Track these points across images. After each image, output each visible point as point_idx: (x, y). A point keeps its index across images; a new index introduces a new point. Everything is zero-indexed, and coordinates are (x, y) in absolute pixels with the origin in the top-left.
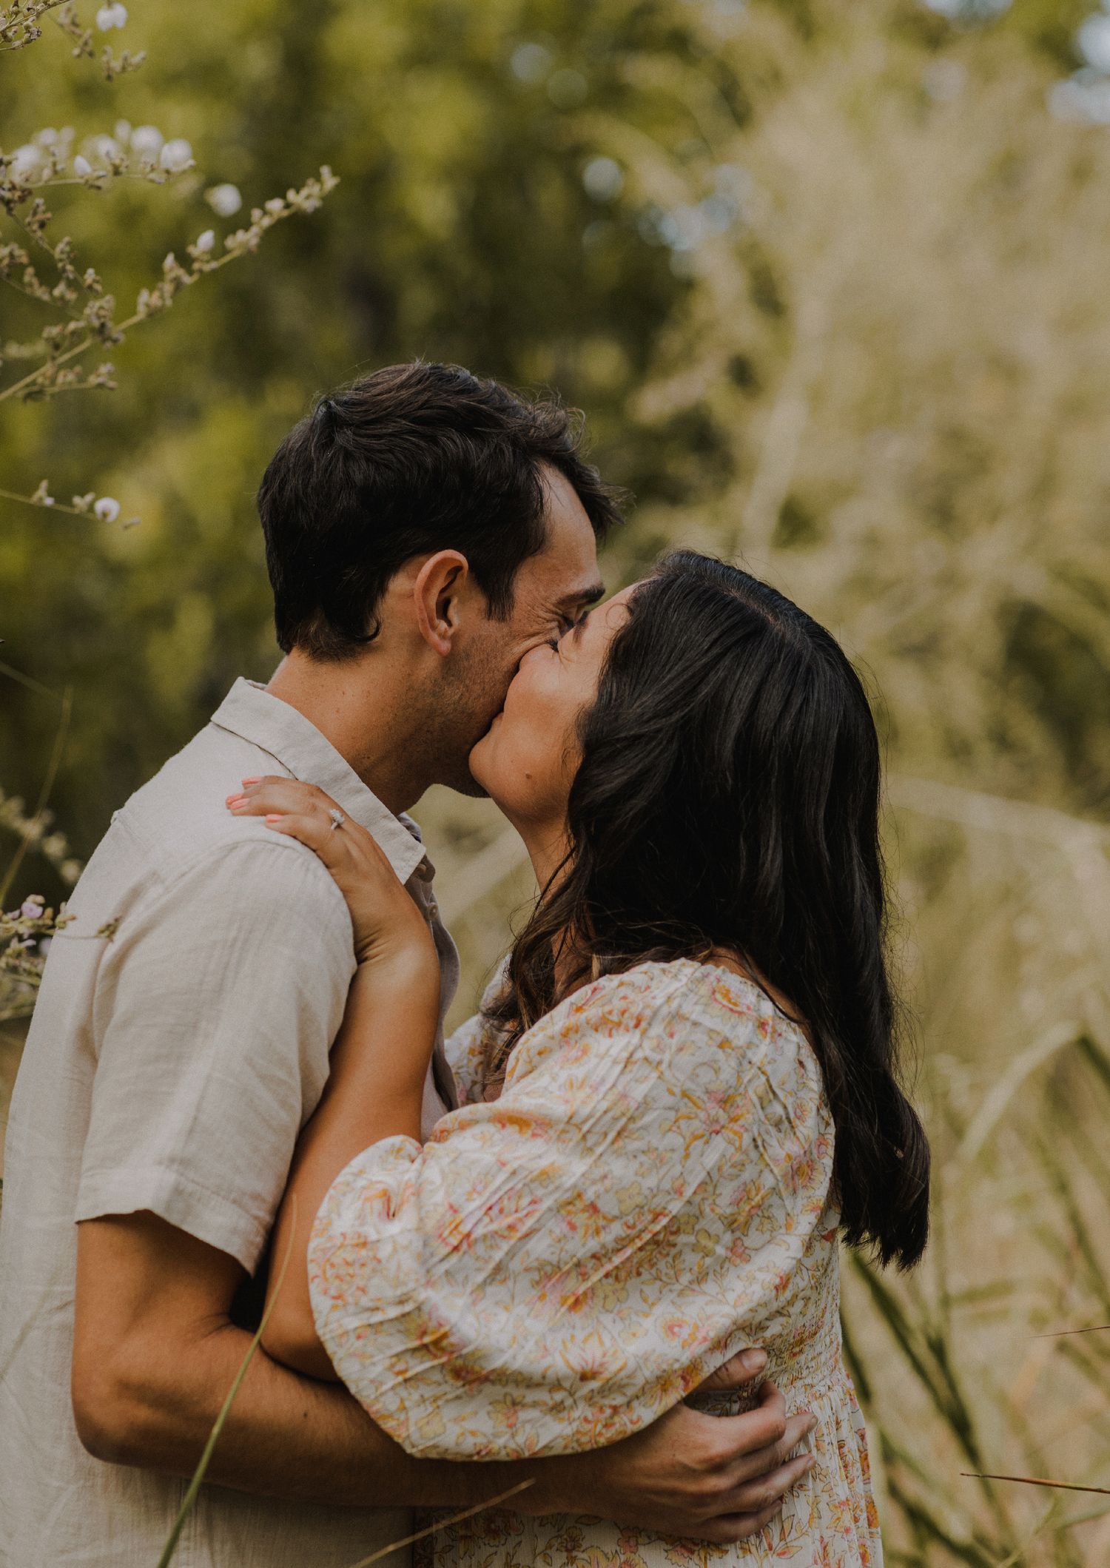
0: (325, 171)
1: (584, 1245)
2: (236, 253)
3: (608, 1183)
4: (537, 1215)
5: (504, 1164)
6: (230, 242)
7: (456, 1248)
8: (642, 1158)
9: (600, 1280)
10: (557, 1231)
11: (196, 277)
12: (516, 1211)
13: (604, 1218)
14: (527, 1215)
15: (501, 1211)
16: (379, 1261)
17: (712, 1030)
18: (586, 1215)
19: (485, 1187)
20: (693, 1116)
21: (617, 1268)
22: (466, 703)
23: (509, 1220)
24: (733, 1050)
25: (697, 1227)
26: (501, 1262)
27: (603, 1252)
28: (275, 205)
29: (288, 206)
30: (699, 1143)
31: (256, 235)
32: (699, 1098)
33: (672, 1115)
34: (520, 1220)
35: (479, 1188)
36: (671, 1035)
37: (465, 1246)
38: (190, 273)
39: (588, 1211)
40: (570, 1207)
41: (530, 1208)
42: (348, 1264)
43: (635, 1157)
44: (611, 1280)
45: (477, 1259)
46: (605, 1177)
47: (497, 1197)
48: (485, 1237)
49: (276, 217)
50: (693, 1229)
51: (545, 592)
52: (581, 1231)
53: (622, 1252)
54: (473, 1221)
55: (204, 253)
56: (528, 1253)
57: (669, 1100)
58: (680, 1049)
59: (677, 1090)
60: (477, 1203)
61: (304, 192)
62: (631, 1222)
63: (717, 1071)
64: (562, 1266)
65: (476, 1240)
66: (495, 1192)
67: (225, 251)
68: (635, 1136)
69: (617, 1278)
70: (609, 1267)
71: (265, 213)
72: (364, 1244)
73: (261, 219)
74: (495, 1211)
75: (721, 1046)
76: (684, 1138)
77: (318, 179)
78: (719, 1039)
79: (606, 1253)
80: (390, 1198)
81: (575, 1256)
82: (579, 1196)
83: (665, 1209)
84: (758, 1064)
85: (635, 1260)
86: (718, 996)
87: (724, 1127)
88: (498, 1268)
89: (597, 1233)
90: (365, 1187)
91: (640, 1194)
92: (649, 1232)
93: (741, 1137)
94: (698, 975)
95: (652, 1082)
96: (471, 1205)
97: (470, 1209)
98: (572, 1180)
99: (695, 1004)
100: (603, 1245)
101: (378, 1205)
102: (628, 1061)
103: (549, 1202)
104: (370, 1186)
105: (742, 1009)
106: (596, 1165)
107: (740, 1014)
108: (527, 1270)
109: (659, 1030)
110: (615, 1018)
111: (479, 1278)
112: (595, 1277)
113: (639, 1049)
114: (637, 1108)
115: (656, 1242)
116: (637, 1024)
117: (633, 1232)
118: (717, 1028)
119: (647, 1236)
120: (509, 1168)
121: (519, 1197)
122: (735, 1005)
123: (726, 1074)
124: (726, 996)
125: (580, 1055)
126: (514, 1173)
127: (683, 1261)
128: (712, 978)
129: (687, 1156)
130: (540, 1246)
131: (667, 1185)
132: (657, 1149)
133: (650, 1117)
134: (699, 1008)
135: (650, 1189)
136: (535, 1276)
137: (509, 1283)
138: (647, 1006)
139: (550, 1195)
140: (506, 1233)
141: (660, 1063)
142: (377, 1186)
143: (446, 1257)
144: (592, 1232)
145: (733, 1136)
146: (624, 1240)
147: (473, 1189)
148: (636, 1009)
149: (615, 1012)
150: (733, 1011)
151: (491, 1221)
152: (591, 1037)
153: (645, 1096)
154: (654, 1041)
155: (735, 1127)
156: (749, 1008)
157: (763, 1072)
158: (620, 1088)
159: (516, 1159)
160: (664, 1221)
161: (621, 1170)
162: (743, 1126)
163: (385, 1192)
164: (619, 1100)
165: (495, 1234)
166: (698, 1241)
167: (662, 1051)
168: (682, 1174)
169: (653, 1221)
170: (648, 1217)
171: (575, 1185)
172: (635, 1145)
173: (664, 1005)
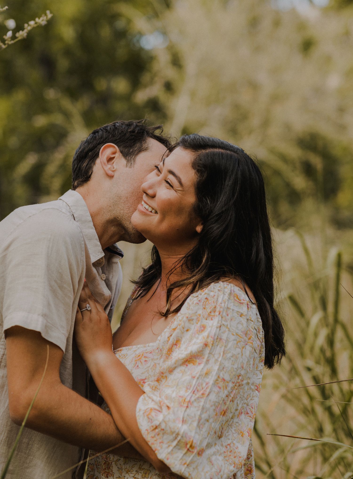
0: (48, 12)
1: (224, 393)
2: (20, 38)
3: (225, 370)
4: (210, 387)
5: (194, 377)
6: (17, 35)
7: (187, 407)
8: (232, 359)
10: (216, 390)
11: (6, 46)
12: (203, 389)
13: (227, 382)
14: (206, 388)
15: (198, 391)
16: (163, 430)
17: (238, 311)
18: (222, 382)
19: (191, 386)
20: (240, 341)
21: (233, 398)
23: (202, 392)
24: (245, 316)
25: (247, 377)
26: (203, 405)
28: (32, 23)
29: (36, 23)
30: (244, 349)
31: (26, 32)
32: (240, 334)
33: (235, 342)
34: (205, 391)
35: (189, 387)
36: (228, 315)
37: (190, 405)
38: (5, 44)
39: (222, 381)
40: (217, 382)
41: (207, 386)
42: (153, 437)
43: (230, 359)
44: (232, 402)
45: (196, 407)
47: (195, 388)
48: (195, 400)
49: (32, 27)
52: (222, 389)
53: (233, 392)
54: (189, 396)
55: (9, 38)
56: (210, 400)
57: (233, 338)
58: (231, 320)
59: (234, 333)
60: (190, 391)
61: (41, 19)
62: (233, 382)
63: (242, 324)
64: (220, 402)
65: (193, 402)
66: (194, 387)
67: (16, 38)
68: (228, 352)
69: (233, 401)
70: (231, 398)
71: (29, 25)
72: (156, 428)
73: (27, 27)
74: (196, 392)
75: (241, 316)
76: (240, 348)
77: (46, 15)
78: (240, 314)
79: (229, 394)
80: (155, 409)
81: (222, 398)
82: (219, 377)
83: (240, 374)
84: (249, 319)
85: (236, 393)
86: (235, 298)
87: (248, 342)
88: (203, 408)
89: (226, 388)
90: (144, 413)
91: (234, 371)
92: (238, 382)
93: (253, 344)
94: (229, 291)
95: (227, 332)
96: (188, 394)
97: (187, 395)
98: (215, 372)
99: (231, 303)
100: (228, 392)
101: (153, 414)
102: (220, 327)
103: (211, 382)
104: (145, 412)
105: (242, 301)
106: (220, 365)
107: (242, 303)
108: (211, 406)
109: (224, 314)
110: (212, 314)
111: (199, 413)
112: (228, 403)
113: (221, 322)
114: (226, 342)
115: (239, 385)
116: (219, 314)
117: (234, 384)
118: (238, 310)
119: (238, 384)
120: (196, 378)
121: (202, 385)
122: (240, 300)
123: (245, 324)
124: (237, 297)
125: (203, 328)
126: (198, 378)
127: (245, 390)
128: (232, 291)
129: (242, 355)
130: (213, 397)
131: (240, 366)
132: (235, 355)
133: (230, 345)
134: (232, 304)
135: (236, 368)
136: (214, 407)
137: (208, 412)
138: (221, 307)
139: (211, 380)
140: (202, 396)
141: (227, 325)
142: (148, 410)
143: (185, 411)
144: (225, 388)
145: (251, 344)
146: (233, 388)
147: (187, 389)
148: (218, 309)
149: (212, 312)
150: (240, 303)
151: (196, 395)
152: (205, 322)
153: (227, 338)
154: (224, 318)
155: (250, 341)
156: (244, 300)
157: (252, 321)
158: (219, 337)
159: (197, 373)
160: (240, 378)
161: (228, 364)
162: (252, 340)
163: (151, 409)
164: (220, 341)
165: (198, 398)
166: (248, 382)
167: (227, 321)
168: (242, 361)
169: (238, 379)
170: (237, 378)
171: (217, 374)
172: (229, 355)
173: (225, 306)
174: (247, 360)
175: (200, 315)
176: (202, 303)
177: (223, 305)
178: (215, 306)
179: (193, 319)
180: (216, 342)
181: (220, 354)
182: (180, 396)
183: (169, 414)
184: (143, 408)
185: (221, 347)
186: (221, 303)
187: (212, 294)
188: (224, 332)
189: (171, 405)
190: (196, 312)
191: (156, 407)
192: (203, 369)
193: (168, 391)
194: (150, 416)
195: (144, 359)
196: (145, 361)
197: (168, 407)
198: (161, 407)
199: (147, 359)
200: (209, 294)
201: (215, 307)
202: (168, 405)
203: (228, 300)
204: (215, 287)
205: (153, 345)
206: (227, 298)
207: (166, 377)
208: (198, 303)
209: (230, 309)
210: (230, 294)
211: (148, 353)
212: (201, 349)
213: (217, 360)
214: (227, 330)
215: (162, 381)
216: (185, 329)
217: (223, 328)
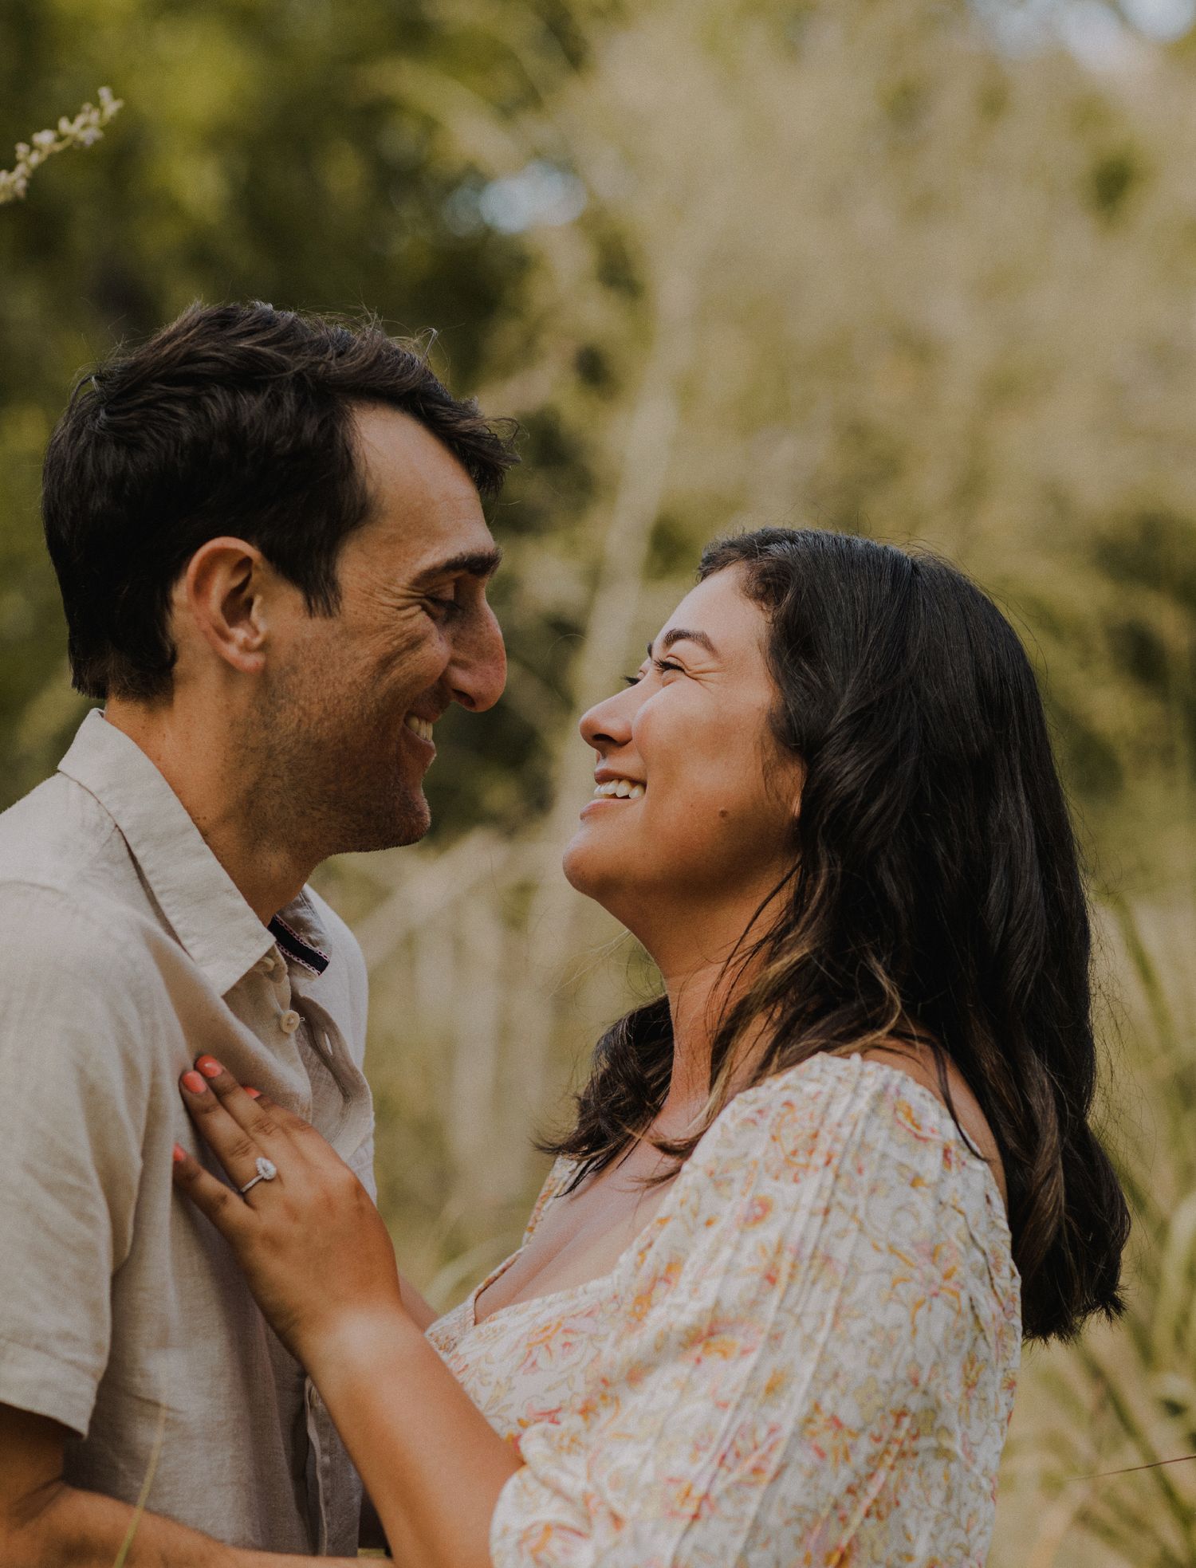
0: (104, 93)
1: (837, 1476)
3: (841, 1381)
4: (783, 1446)
5: (725, 1405)
7: (696, 1517)
8: (872, 1342)
9: (862, 1523)
10: (807, 1462)
12: (756, 1449)
13: (850, 1433)
14: (770, 1450)
15: (738, 1455)
17: (902, 1164)
18: (831, 1433)
19: (711, 1439)
20: (908, 1277)
21: (876, 1501)
22: (307, 731)
23: (751, 1462)
24: (930, 1188)
25: (937, 1425)
26: (757, 1515)
27: (857, 1481)
28: (44, 138)
29: (60, 138)
30: (922, 1312)
31: (23, 176)
32: (907, 1252)
33: (886, 1278)
34: (764, 1457)
35: (704, 1443)
36: (860, 1171)
37: (705, 1511)
39: (831, 1427)
40: (811, 1427)
41: (771, 1440)
43: (863, 1342)
44: (873, 1520)
45: (728, 1519)
46: (836, 1375)
47: (726, 1445)
48: (727, 1491)
49: (46, 152)
50: (932, 1427)
51: (386, 572)
52: (830, 1458)
53: (875, 1479)
54: (707, 1477)
56: (784, 1500)
57: (877, 1260)
58: (873, 1191)
59: (883, 1245)
60: (708, 1458)
61: (80, 120)
62: (877, 1434)
63: (917, 1216)
64: (820, 1511)
65: (718, 1499)
66: (723, 1439)
68: (855, 1313)
69: (879, 1516)
70: (866, 1502)
71: (33, 148)
73: (28, 156)
74: (730, 1461)
75: (913, 1185)
76: (907, 1308)
77: (97, 103)
78: (910, 1175)
79: (861, 1483)
80: (562, 1527)
81: (829, 1494)
82: (817, 1407)
83: (905, 1406)
84: (951, 1202)
85: (892, 1485)
86: (901, 1115)
87: (941, 1288)
88: (756, 1526)
89: (847, 1457)
90: (520, 1543)
91: (877, 1391)
92: (896, 1441)
93: (958, 1297)
94: (878, 1087)
95: (853, 1235)
96: (700, 1465)
97: (698, 1471)
98: (804, 1387)
99: (879, 1128)
100: (856, 1473)
101: (555, 1544)
102: (827, 1211)
103: (788, 1427)
104: (525, 1536)
105: (925, 1133)
106: (822, 1360)
107: (925, 1140)
108: (787, 1523)
109: (848, 1165)
110: (801, 1159)
111: (738, 1543)
112: (856, 1519)
113: (833, 1193)
114: (847, 1273)
115: (902, 1454)
116: (828, 1163)
117: (880, 1446)
118: (906, 1161)
119: (895, 1449)
120: (732, 1406)
121: (754, 1431)
122: (918, 1127)
123: (927, 1218)
124: (908, 1115)
125: (760, 1212)
126: (738, 1407)
127: (929, 1475)
128: (892, 1090)
129: (915, 1331)
130: (792, 1487)
131: (902, 1374)
132: (883, 1328)
133: (864, 1285)
134: (884, 1134)
135: (887, 1382)
136: (797, 1530)
137: (773, 1546)
138: (836, 1139)
139: (788, 1413)
140: (752, 1479)
141: (856, 1209)
142: (534, 1531)
143: (687, 1532)
144: (841, 1456)
145: (951, 1297)
146: (875, 1460)
147: (697, 1448)
148: (823, 1146)
149: (801, 1152)
150: (916, 1136)
151: (730, 1470)
152: (768, 1187)
153: (852, 1257)
154: (843, 1182)
155: (950, 1284)
156: (933, 1131)
157: (960, 1212)
158: (821, 1248)
159: (734, 1390)
160: (906, 1422)
161: (851, 1361)
162: (958, 1283)
163: (548, 1528)
164: (824, 1264)
165: (738, 1484)
166: (940, 1444)
167: (854, 1194)
168: (914, 1355)
169: (897, 1425)
170: (892, 1421)
171: (808, 1394)
172: (857, 1327)
173: (852, 1134)
174: (933, 1355)
175: (756, 1164)
176: (767, 1122)
177: (846, 1131)
178: (812, 1132)
179: (732, 1180)
180: (810, 1267)
181: (822, 1315)
182: (671, 1480)
183: (617, 1544)
184: (518, 1523)
185: (827, 1291)
186: (839, 1125)
187: (811, 1088)
188: (842, 1235)
189: (629, 1510)
190: (746, 1155)
191: (569, 1518)
192: (756, 1369)
193: (627, 1457)
194: (543, 1555)
195: (561, 1338)
196: (566, 1344)
197: (617, 1520)
198: (588, 1518)
199: (571, 1338)
200: (799, 1089)
201: (815, 1136)
202: (618, 1508)
203: (868, 1117)
204: (827, 1067)
205: (601, 1286)
206: (866, 1109)
207: (616, 1399)
208: (754, 1122)
209: (873, 1149)
210: (880, 1096)
211: (579, 1317)
212: (752, 1295)
213: (809, 1339)
214: (854, 1226)
215: (598, 1415)
216: (703, 1218)
217: (838, 1219)
